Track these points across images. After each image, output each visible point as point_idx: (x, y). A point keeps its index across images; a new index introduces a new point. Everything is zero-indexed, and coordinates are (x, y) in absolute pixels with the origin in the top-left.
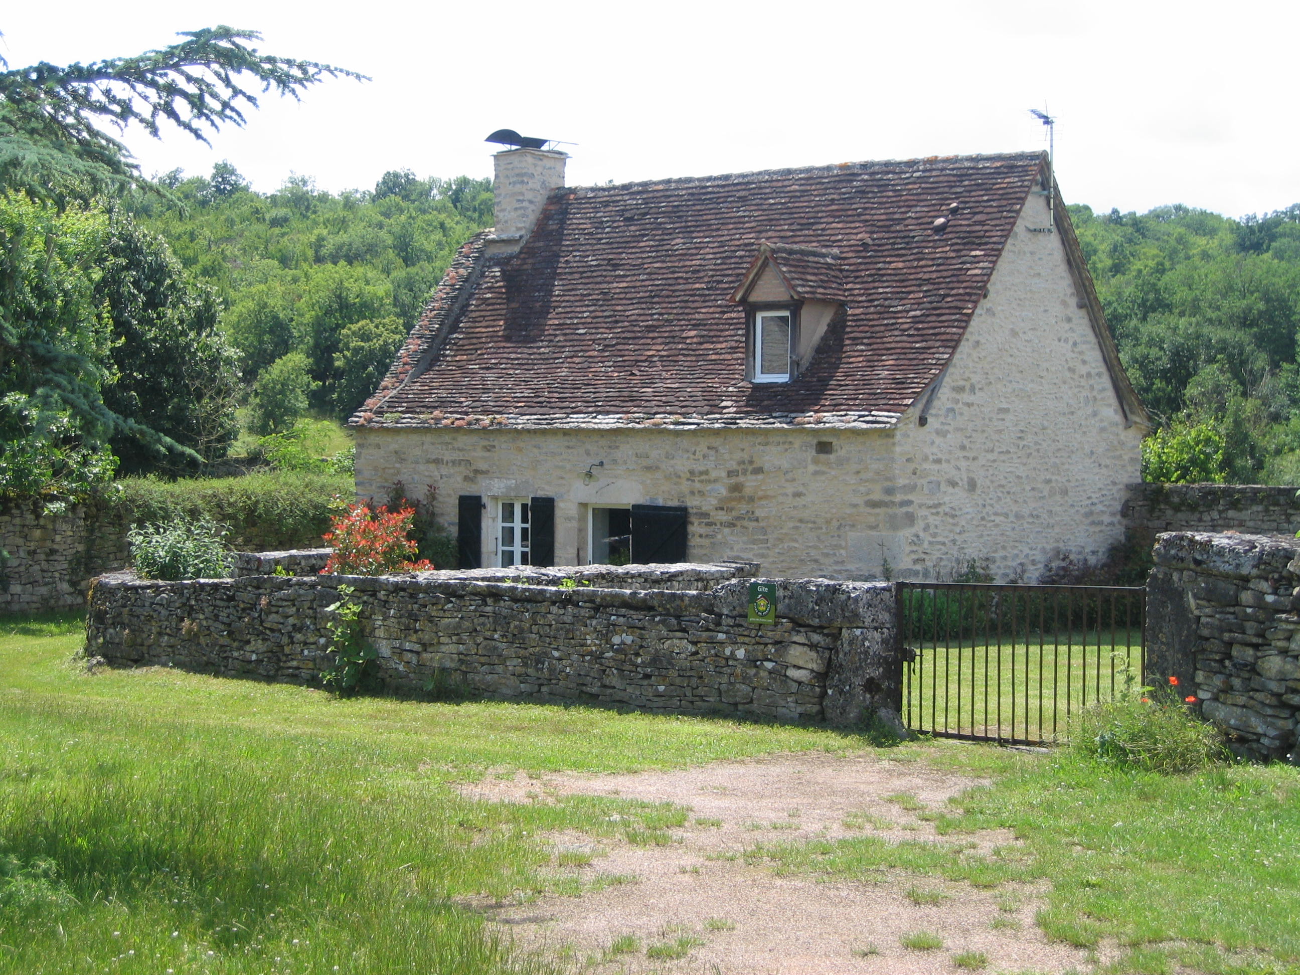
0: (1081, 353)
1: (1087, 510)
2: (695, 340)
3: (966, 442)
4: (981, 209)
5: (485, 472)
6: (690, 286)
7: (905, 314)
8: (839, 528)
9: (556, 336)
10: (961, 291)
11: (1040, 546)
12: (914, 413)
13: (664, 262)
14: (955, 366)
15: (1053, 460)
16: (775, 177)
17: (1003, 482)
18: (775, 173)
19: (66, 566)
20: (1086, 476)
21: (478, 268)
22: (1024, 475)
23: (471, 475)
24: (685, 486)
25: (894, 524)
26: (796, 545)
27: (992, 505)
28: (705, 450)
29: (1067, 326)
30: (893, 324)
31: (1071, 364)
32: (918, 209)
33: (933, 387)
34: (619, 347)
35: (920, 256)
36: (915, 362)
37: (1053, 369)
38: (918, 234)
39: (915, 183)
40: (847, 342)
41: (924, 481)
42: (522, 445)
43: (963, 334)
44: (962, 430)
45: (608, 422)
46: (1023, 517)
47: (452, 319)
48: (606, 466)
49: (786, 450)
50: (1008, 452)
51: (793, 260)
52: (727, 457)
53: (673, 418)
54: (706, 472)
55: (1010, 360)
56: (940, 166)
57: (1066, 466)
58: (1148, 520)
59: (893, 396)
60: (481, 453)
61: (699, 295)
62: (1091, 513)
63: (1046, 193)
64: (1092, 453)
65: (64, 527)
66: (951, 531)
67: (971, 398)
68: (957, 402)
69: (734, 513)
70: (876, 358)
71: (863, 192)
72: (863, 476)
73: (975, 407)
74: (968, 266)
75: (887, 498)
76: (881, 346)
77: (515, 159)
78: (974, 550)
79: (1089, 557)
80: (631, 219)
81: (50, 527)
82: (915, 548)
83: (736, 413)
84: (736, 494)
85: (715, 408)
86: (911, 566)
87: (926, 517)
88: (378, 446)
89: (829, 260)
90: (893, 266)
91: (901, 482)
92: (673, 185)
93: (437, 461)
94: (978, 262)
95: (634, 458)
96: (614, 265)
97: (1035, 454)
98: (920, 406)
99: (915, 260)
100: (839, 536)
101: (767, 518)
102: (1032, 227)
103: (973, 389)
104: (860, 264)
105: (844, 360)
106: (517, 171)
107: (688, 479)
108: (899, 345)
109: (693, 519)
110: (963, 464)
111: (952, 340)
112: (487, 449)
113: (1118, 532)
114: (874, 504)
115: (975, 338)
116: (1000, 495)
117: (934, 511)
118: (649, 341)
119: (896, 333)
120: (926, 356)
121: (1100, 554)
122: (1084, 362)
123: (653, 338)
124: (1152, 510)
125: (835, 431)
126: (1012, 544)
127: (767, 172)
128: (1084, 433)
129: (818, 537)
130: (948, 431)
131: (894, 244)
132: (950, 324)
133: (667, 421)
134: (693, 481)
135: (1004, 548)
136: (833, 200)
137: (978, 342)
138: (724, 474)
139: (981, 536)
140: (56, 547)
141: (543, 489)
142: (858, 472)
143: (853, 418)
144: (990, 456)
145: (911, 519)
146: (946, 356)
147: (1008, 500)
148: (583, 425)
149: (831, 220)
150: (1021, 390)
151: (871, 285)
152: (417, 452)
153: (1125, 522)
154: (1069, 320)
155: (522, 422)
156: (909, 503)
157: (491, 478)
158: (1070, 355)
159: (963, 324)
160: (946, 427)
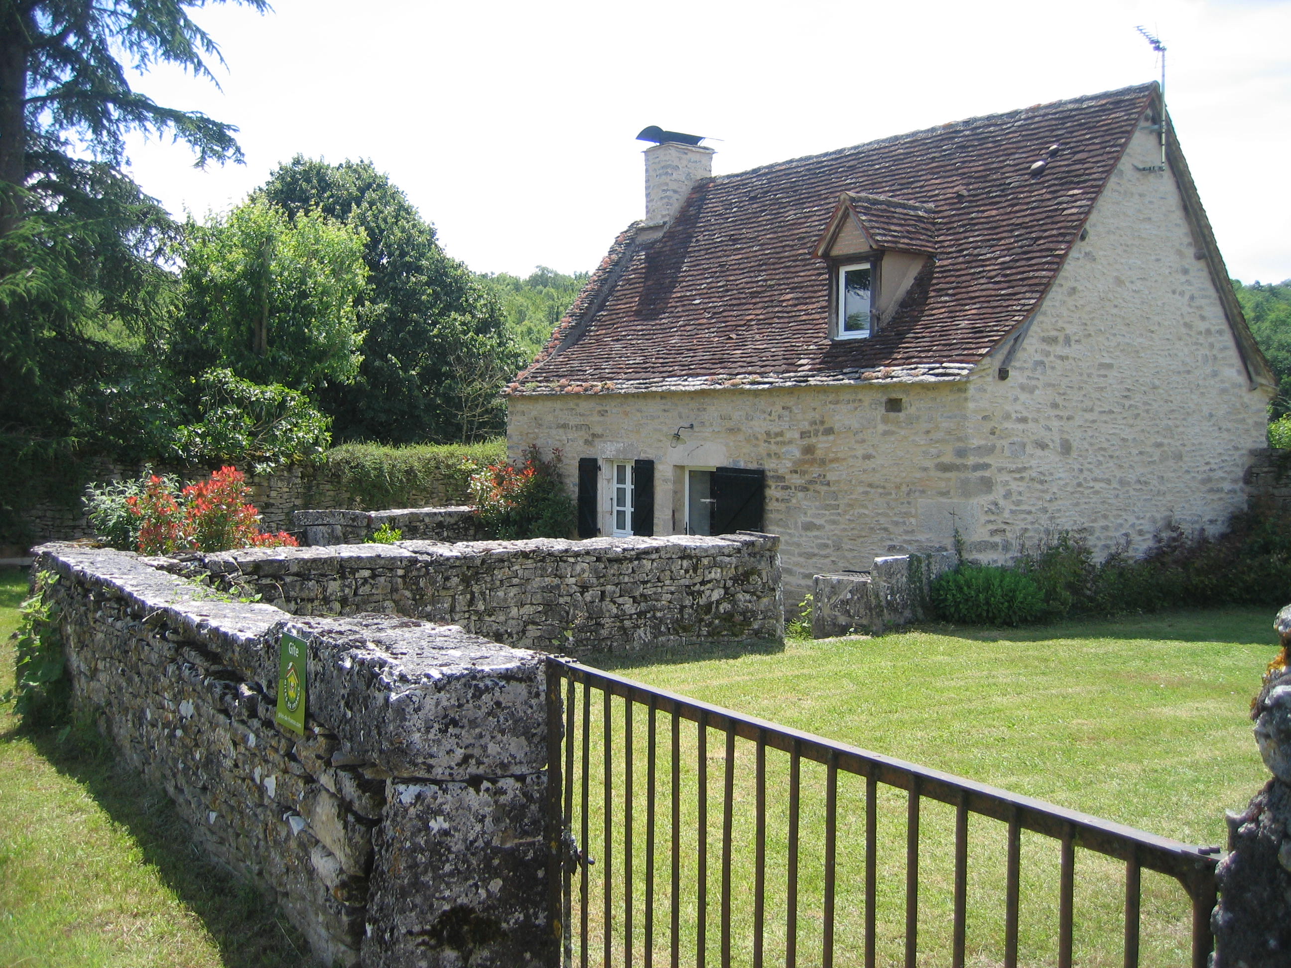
0: (1200, 308)
1: (1205, 476)
2: (790, 303)
3: (1059, 400)
4: (1082, 148)
5: (601, 436)
6: (794, 253)
7: (993, 262)
8: (908, 494)
9: (676, 307)
10: (1054, 232)
11: (1148, 515)
12: (993, 364)
13: (775, 232)
14: (1045, 314)
15: (1166, 422)
16: (883, 145)
17: (1105, 445)
18: (883, 141)
19: (283, 517)
20: (1203, 440)
21: (628, 253)
22: (1130, 437)
23: (590, 439)
24: (763, 448)
25: (966, 491)
26: (866, 512)
27: (1090, 470)
28: (780, 410)
29: (1183, 278)
30: (980, 272)
31: (1187, 320)
32: (1017, 156)
33: (1017, 335)
34: (725, 314)
35: (1015, 201)
36: (998, 310)
37: (1166, 323)
38: (1014, 180)
39: (1015, 132)
40: (932, 294)
41: (1005, 443)
42: (628, 409)
43: (1054, 277)
44: (1054, 385)
45: (695, 384)
46: (1129, 483)
47: (600, 299)
48: (696, 429)
49: (856, 409)
50: (1111, 412)
51: (878, 210)
52: (799, 417)
53: (751, 378)
54: (781, 434)
55: (1114, 311)
56: (1042, 112)
57: (1181, 429)
58: (1274, 488)
59: (968, 346)
60: (596, 418)
61: (801, 260)
62: (1209, 480)
63: (1156, 127)
64: (1211, 415)
65: (280, 484)
66: (1039, 499)
67: (1066, 351)
68: (1048, 354)
69: (807, 477)
70: (958, 308)
71: (964, 147)
72: (935, 436)
73: (1071, 361)
74: (1065, 206)
75: (958, 461)
76: (965, 296)
77: (661, 153)
78: (1069, 520)
79: (1206, 527)
80: (755, 198)
81: (266, 484)
82: (992, 518)
83: (810, 370)
84: (809, 457)
85: (792, 366)
86: (987, 538)
87: (1007, 483)
88: (523, 413)
89: (920, 213)
90: (986, 214)
91: (975, 442)
92: (794, 164)
93: (565, 426)
94: (1076, 201)
95: (719, 421)
96: (734, 240)
97: (1143, 414)
98: (1000, 357)
99: (1009, 206)
100: (909, 503)
101: (838, 482)
102: (1141, 167)
103: (1068, 341)
104: (954, 215)
105: (926, 313)
106: (663, 164)
107: (765, 441)
108: (984, 293)
109: (770, 482)
110: (1055, 424)
111: (1041, 284)
112: (602, 413)
113: (1241, 500)
114: (945, 468)
115: (1071, 284)
116: (1101, 459)
117: (1018, 476)
118: (751, 306)
119: (982, 281)
120: (1011, 303)
121: (1219, 523)
122: (1203, 318)
123: (755, 304)
124: (1278, 478)
125: (903, 386)
126: (1115, 512)
127: (878, 142)
128: (1202, 393)
129: (888, 504)
130: (1036, 387)
131: (989, 192)
132: (1040, 267)
133: (744, 381)
134: (769, 443)
135: (1105, 517)
136: (934, 158)
137: (1074, 289)
138: (797, 436)
139: (1077, 504)
140: (272, 501)
141: (645, 452)
142: (928, 432)
143: (923, 371)
144: (1088, 416)
145: (987, 485)
146: (1033, 301)
147: (1111, 464)
148: (673, 388)
149: (929, 177)
150: (1128, 344)
151: (962, 236)
152: (550, 418)
153: (1248, 489)
154: (1185, 272)
155: (628, 387)
156: (986, 466)
157: (605, 442)
158: (1185, 309)
159: (1055, 267)
160: (1034, 382)
